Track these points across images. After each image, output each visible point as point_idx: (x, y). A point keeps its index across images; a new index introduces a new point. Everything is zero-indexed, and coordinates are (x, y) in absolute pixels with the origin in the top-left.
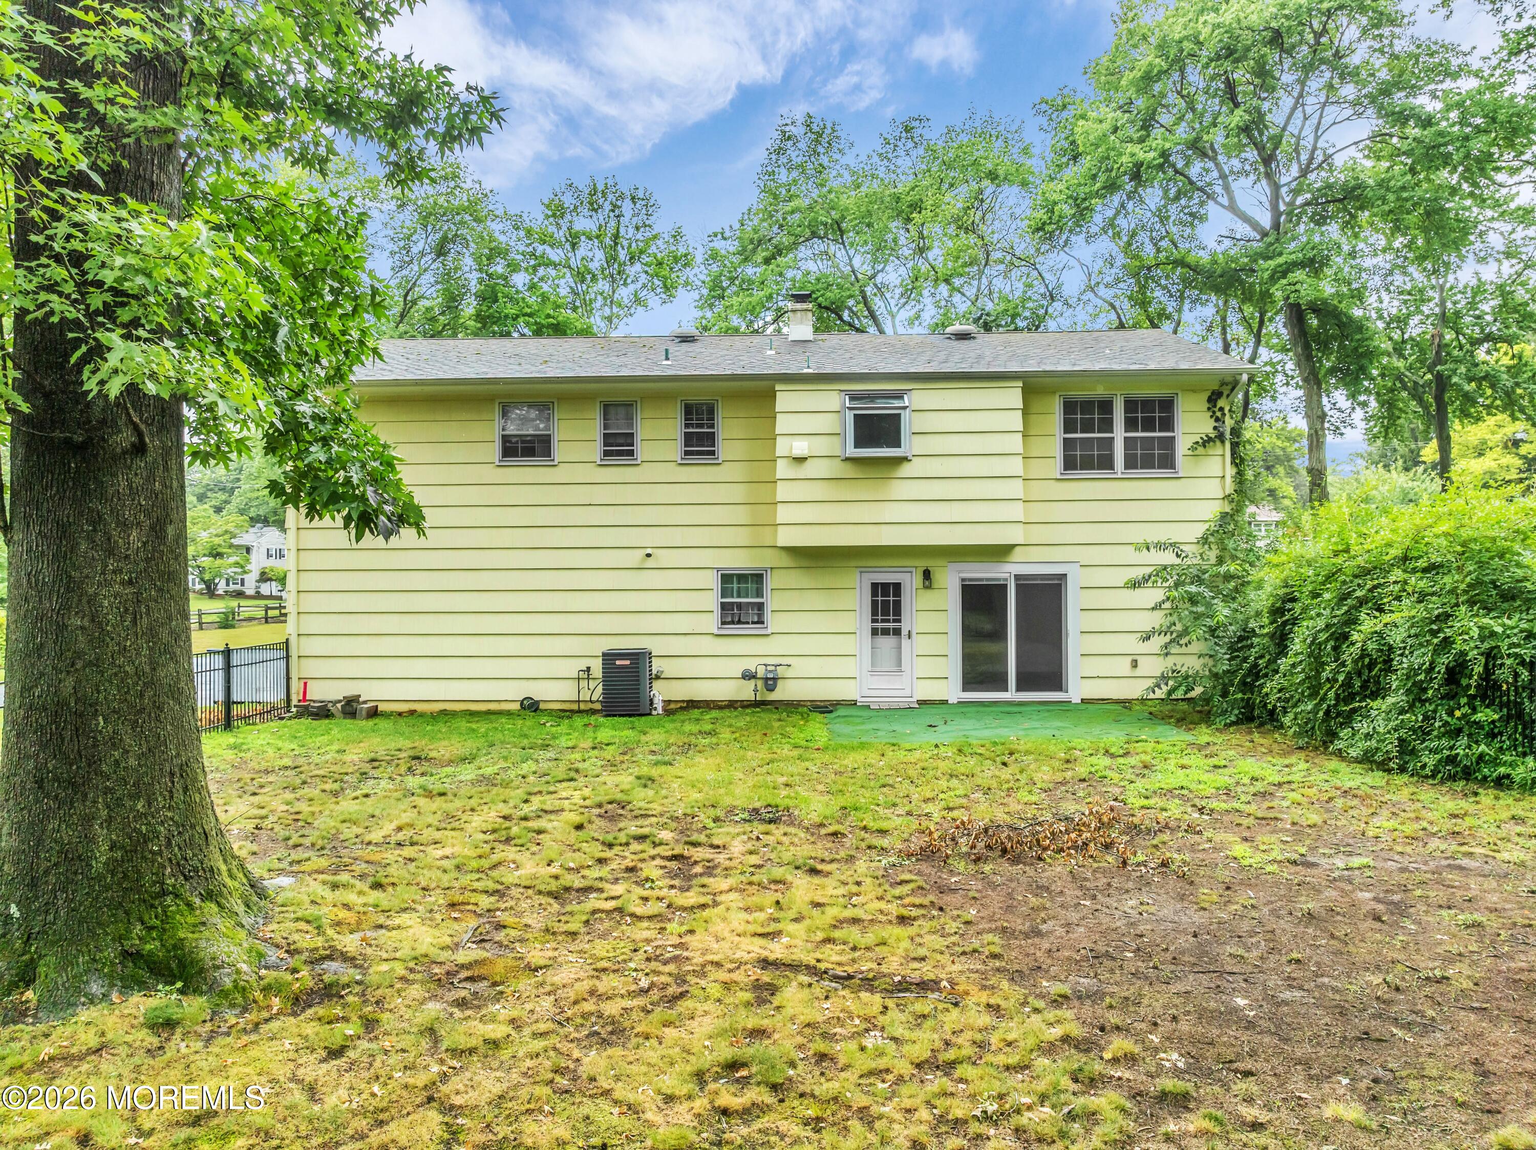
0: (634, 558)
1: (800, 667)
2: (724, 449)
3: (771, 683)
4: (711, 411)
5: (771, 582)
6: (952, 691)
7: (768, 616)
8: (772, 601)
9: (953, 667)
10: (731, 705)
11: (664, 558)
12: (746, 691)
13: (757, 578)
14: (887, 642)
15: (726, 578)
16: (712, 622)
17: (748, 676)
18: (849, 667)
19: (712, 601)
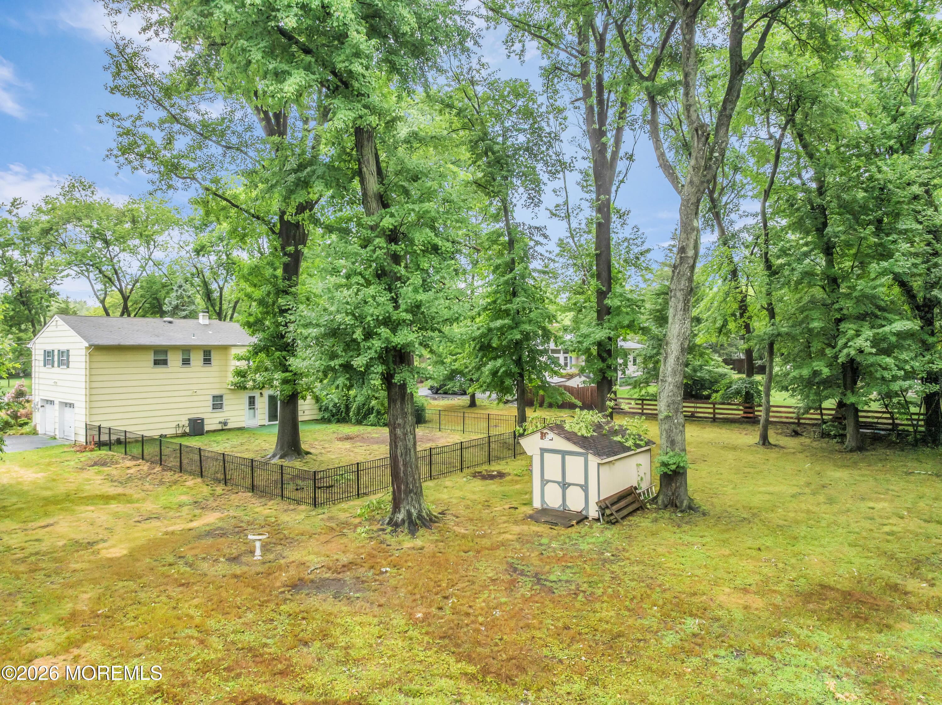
0: (190, 393)
1: (232, 419)
2: (213, 362)
3: (225, 424)
4: (210, 352)
5: (224, 398)
6: (266, 422)
7: (224, 406)
8: (225, 402)
9: (266, 416)
10: (215, 431)
11: (199, 392)
12: (219, 427)
13: (221, 397)
14: (252, 411)
15: (214, 397)
16: (210, 409)
17: (220, 423)
18: (243, 418)
19: (210, 403)
